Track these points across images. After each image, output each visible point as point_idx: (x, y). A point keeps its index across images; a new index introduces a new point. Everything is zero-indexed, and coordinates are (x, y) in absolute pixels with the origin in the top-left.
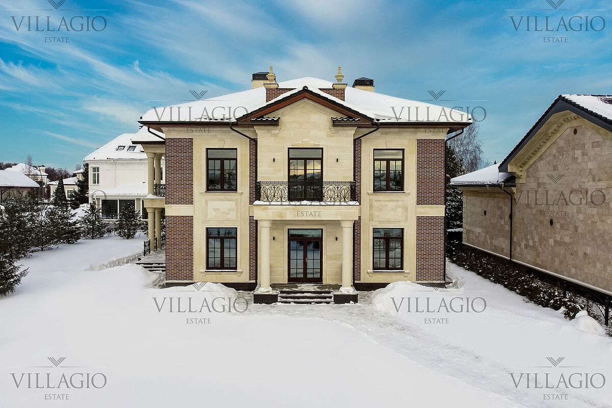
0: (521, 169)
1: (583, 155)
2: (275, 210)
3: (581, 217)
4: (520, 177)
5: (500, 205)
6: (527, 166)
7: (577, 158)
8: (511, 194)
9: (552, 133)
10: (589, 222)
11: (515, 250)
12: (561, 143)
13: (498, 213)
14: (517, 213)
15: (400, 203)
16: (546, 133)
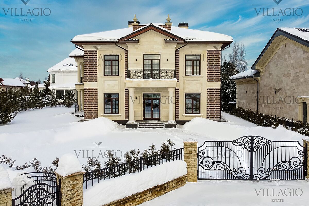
0: (262, 68)
1: (289, 57)
2: (136, 83)
3: (288, 88)
4: (261, 72)
5: (253, 87)
6: (265, 66)
7: (286, 59)
8: (257, 81)
9: (275, 48)
10: (292, 90)
11: (260, 108)
12: (280, 52)
13: (252, 91)
14: (260, 90)
15: (199, 81)
16: (272, 48)
